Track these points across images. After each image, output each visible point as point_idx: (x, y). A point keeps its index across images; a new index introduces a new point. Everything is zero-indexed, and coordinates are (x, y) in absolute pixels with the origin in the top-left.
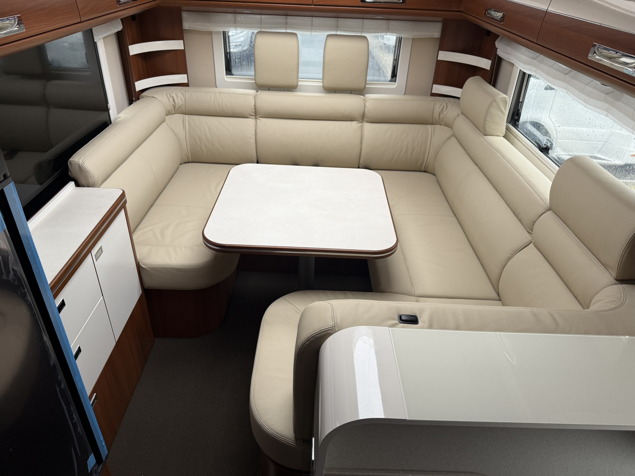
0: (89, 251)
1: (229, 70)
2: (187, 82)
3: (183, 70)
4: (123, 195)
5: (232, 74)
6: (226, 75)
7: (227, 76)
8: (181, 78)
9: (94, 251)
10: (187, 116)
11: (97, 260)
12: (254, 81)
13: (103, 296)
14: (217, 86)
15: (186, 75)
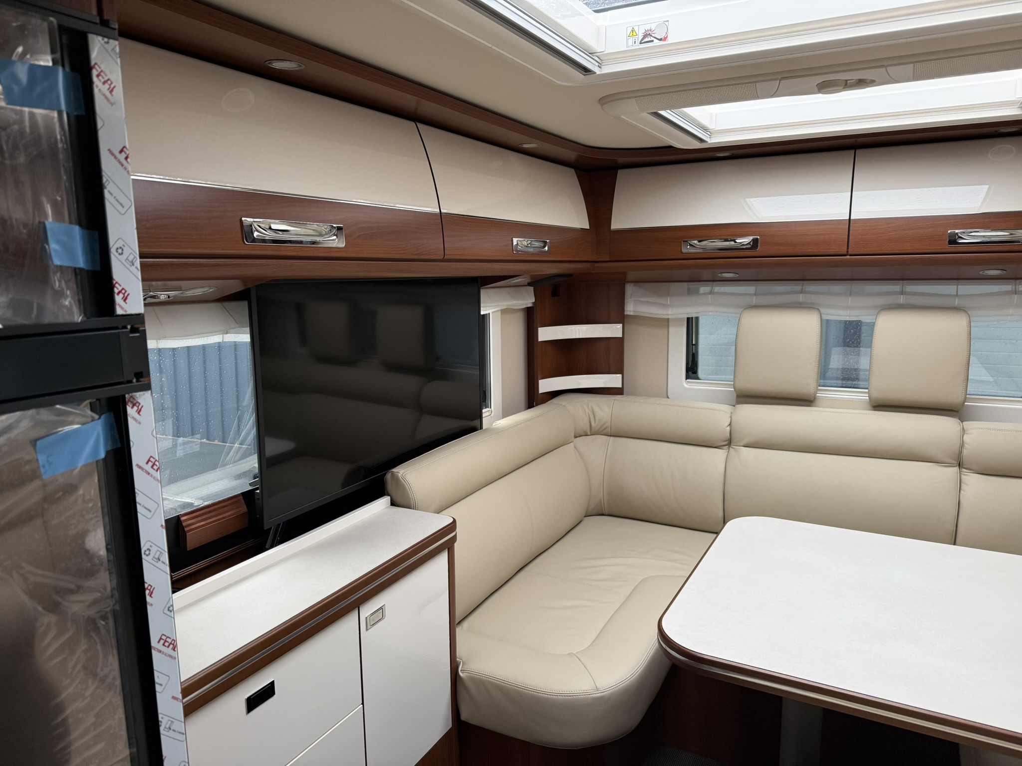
0: (357, 605)
1: (692, 370)
2: (620, 386)
3: (618, 369)
4: (452, 527)
5: (698, 379)
6: (686, 379)
7: (688, 380)
8: (612, 380)
9: (367, 610)
10: (612, 438)
11: (367, 630)
12: (733, 389)
13: (363, 704)
14: (669, 397)
15: (621, 375)
